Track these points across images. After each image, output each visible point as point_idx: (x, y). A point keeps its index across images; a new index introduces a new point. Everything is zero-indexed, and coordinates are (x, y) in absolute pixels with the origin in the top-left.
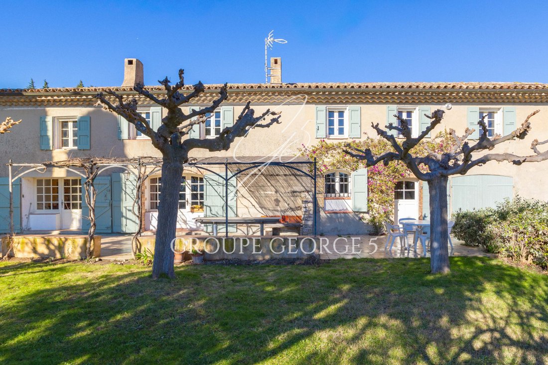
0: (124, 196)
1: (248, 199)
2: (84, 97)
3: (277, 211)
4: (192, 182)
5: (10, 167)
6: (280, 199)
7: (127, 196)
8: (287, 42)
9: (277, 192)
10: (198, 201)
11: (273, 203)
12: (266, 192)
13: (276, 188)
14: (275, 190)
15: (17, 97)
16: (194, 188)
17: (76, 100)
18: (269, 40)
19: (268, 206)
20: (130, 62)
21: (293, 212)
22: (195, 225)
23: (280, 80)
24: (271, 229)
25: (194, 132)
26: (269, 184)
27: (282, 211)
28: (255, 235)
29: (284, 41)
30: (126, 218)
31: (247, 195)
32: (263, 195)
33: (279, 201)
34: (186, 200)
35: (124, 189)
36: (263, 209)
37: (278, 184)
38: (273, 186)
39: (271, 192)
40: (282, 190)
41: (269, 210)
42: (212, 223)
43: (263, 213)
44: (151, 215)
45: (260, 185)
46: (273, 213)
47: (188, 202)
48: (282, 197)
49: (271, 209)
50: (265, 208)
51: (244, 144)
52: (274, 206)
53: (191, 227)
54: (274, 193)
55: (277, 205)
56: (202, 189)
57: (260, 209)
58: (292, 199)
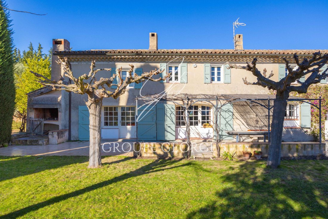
0: (166, 118)
1: (240, 120)
2: (141, 56)
3: (257, 127)
4: (202, 110)
5: (137, 100)
6: (259, 120)
7: (168, 118)
8: (245, 25)
9: (257, 115)
10: (206, 121)
11: (255, 122)
12: (250, 116)
13: (256, 113)
14: (256, 114)
15: (99, 56)
16: (203, 113)
17: (135, 58)
18: (236, 23)
19: (252, 124)
20: (153, 35)
21: (266, 128)
22: (206, 135)
23: (242, 48)
24: (257, 138)
25: (207, 79)
26: (252, 111)
27: (260, 127)
28: (244, 141)
29: (243, 24)
30: (167, 132)
31: (239, 117)
32: (249, 118)
33: (258, 121)
34: (199, 120)
35: (166, 114)
36: (249, 126)
37: (257, 111)
38: (255, 112)
39: (253, 116)
40: (260, 114)
41: (252, 126)
42: (237, 134)
43: (249, 128)
44: (179, 129)
45: (247, 111)
46: (255, 128)
47: (199, 121)
48: (260, 119)
49: (253, 126)
50: (250, 126)
51: (237, 87)
52: (256, 124)
53: (204, 137)
54: (255, 116)
55: (257, 124)
56: (208, 114)
57: (247, 126)
58: (266, 120)
